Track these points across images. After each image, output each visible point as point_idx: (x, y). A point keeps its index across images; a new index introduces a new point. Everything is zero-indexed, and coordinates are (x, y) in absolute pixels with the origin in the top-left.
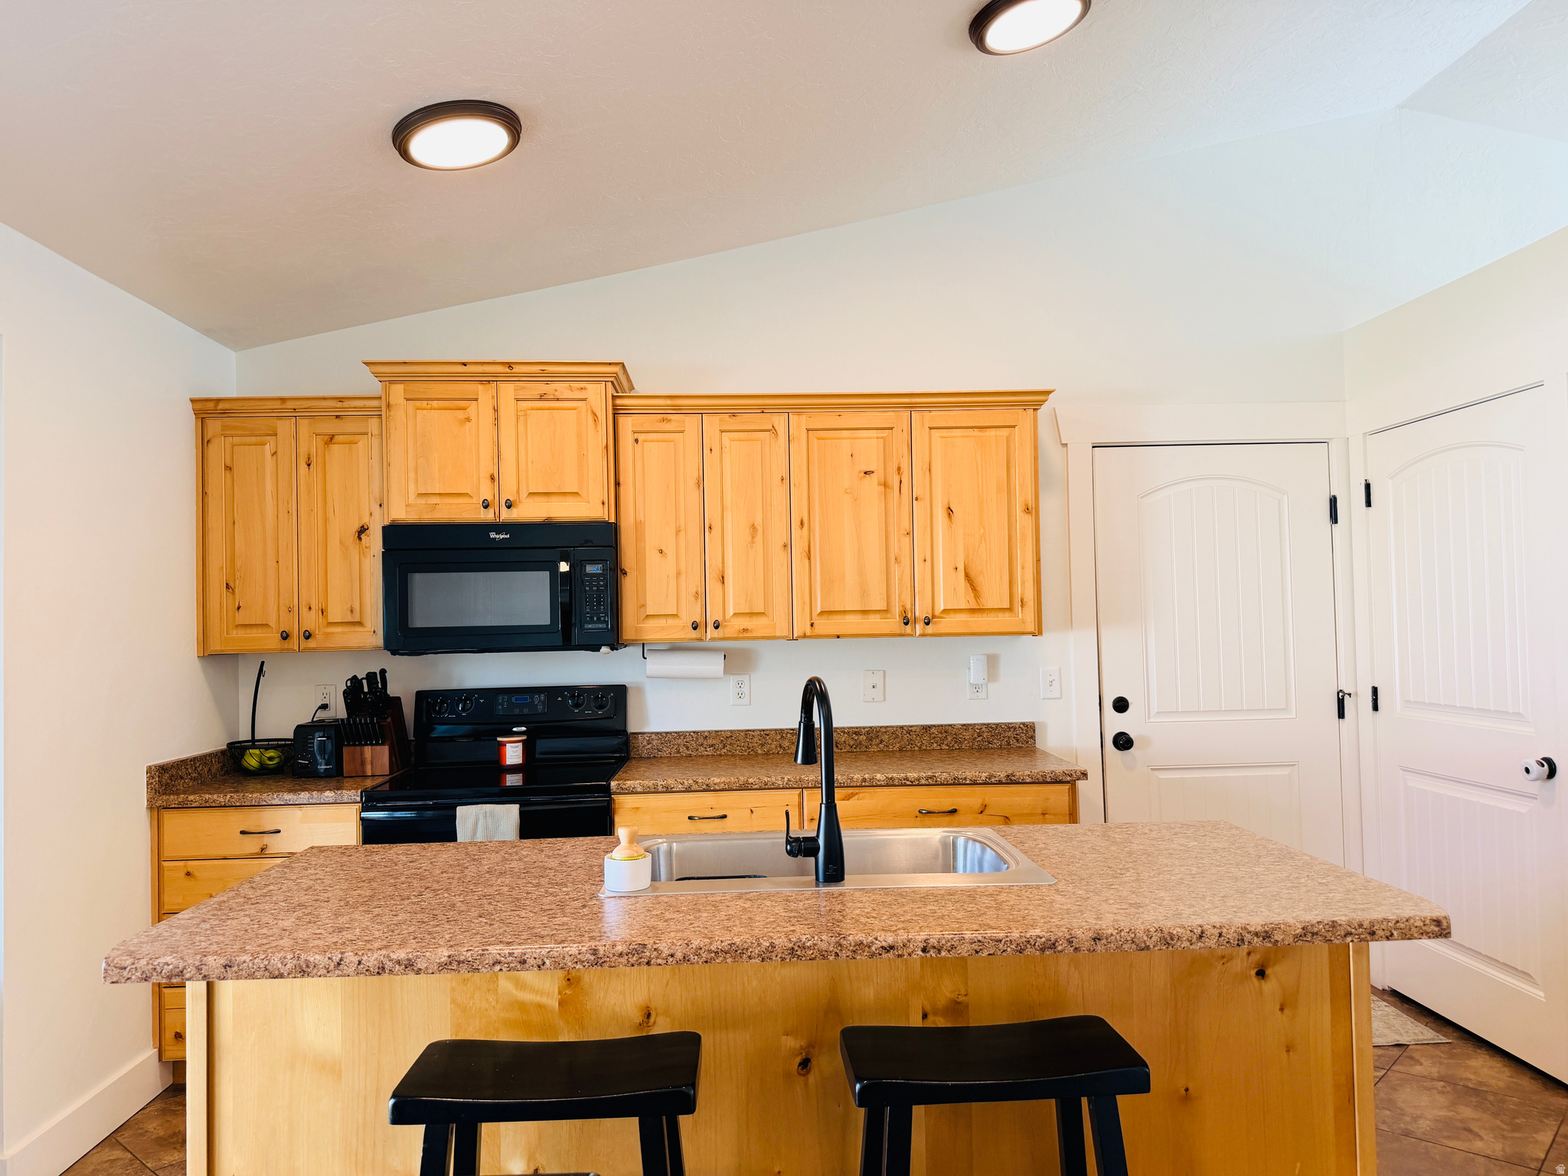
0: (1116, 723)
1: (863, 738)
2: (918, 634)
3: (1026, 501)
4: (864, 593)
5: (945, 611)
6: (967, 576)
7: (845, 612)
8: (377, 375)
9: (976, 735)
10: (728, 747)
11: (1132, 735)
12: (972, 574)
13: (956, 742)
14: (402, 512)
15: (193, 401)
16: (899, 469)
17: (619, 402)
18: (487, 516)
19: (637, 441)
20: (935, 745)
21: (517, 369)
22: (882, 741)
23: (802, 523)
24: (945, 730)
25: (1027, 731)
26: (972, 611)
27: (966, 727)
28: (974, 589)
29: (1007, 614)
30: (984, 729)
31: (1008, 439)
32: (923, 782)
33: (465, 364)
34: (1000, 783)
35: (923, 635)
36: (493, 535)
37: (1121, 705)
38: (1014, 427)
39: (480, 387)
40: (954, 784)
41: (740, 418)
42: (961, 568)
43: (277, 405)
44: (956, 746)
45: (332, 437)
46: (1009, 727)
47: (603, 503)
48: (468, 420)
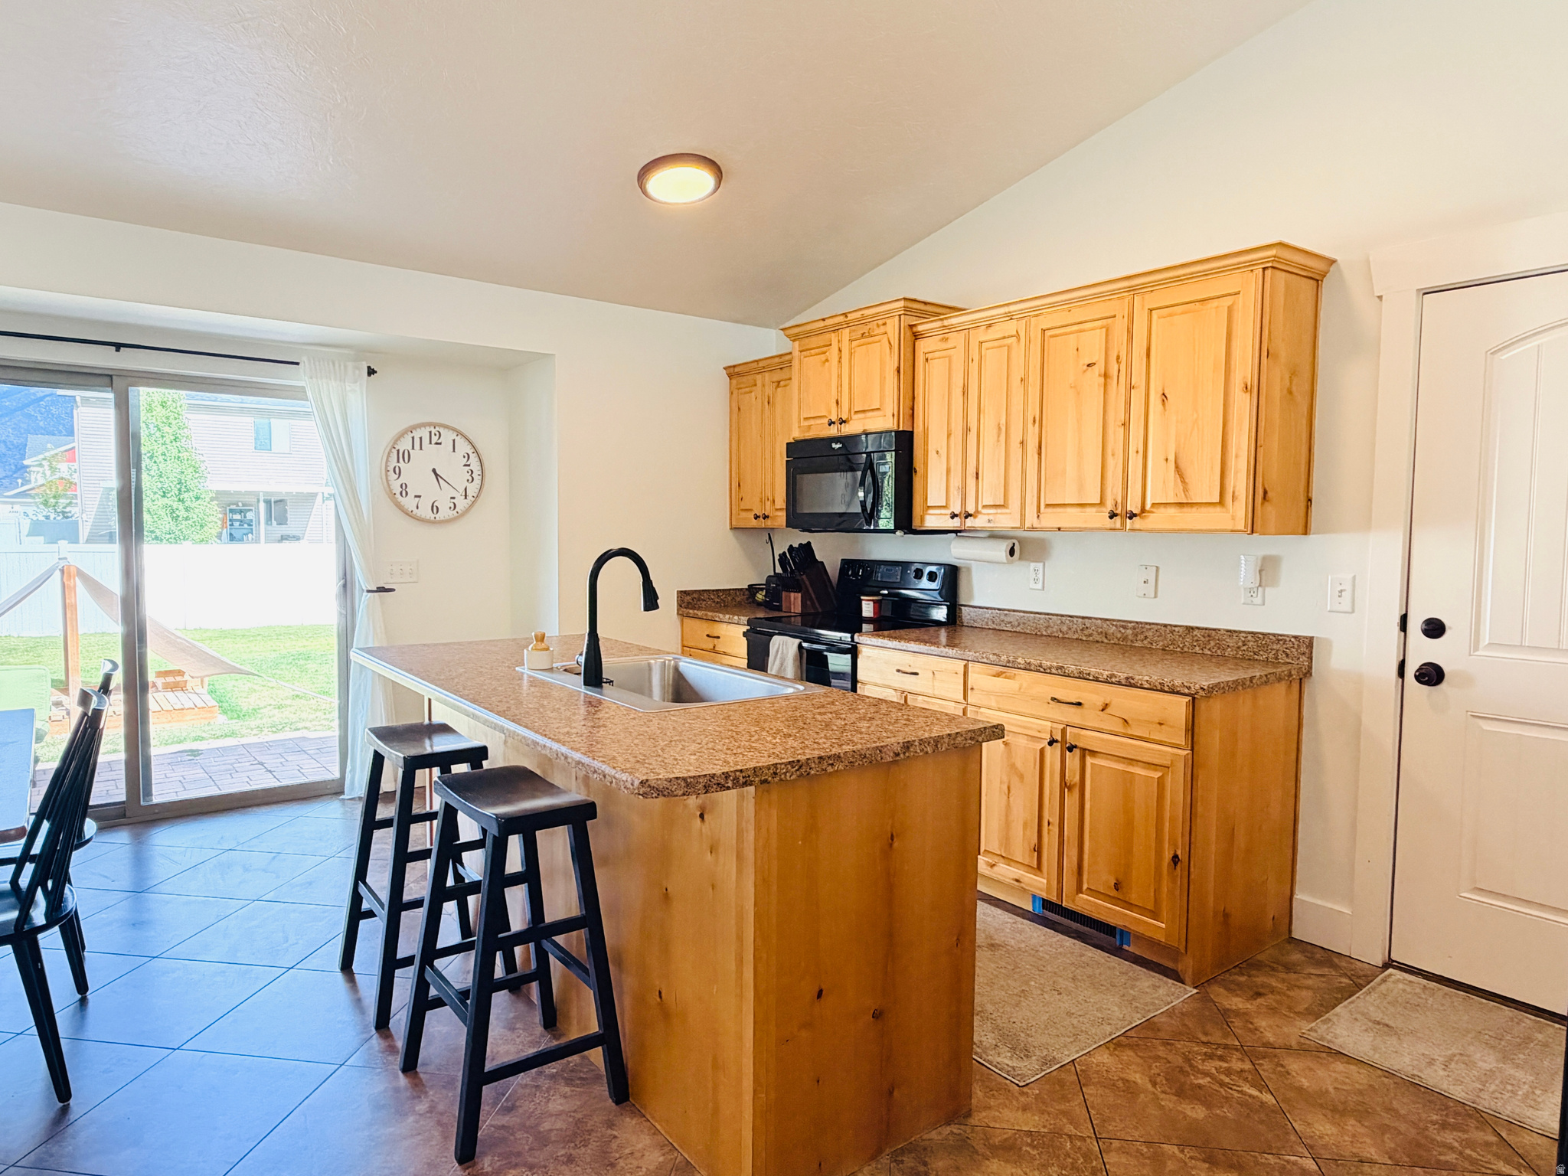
0: (1423, 651)
1: (1129, 632)
2: (1128, 528)
3: (1244, 378)
4: (1081, 488)
5: (1153, 505)
6: (1177, 467)
7: (1064, 505)
8: (788, 336)
9: (1240, 644)
10: (1022, 626)
11: (1446, 669)
12: (1182, 465)
13: (1219, 648)
14: (797, 434)
15: (725, 368)
16: (1118, 358)
17: (915, 329)
18: (833, 431)
19: (927, 360)
20: (1197, 648)
21: (851, 317)
22: (1146, 637)
23: (1034, 421)
24: (1209, 633)
25: (1298, 646)
26: (1181, 505)
27: (1231, 633)
28: (1183, 481)
29: (1218, 509)
30: (1250, 638)
31: (1230, 310)
32: (1054, 671)
33: (824, 320)
34: (1119, 683)
35: (1132, 530)
36: (834, 445)
37: (1434, 629)
38: (1238, 293)
39: (833, 335)
40: (1079, 678)
41: (996, 327)
42: (1172, 458)
43: (755, 365)
44: (1219, 653)
45: (779, 382)
46: (1279, 638)
47: (893, 415)
48: (827, 360)
